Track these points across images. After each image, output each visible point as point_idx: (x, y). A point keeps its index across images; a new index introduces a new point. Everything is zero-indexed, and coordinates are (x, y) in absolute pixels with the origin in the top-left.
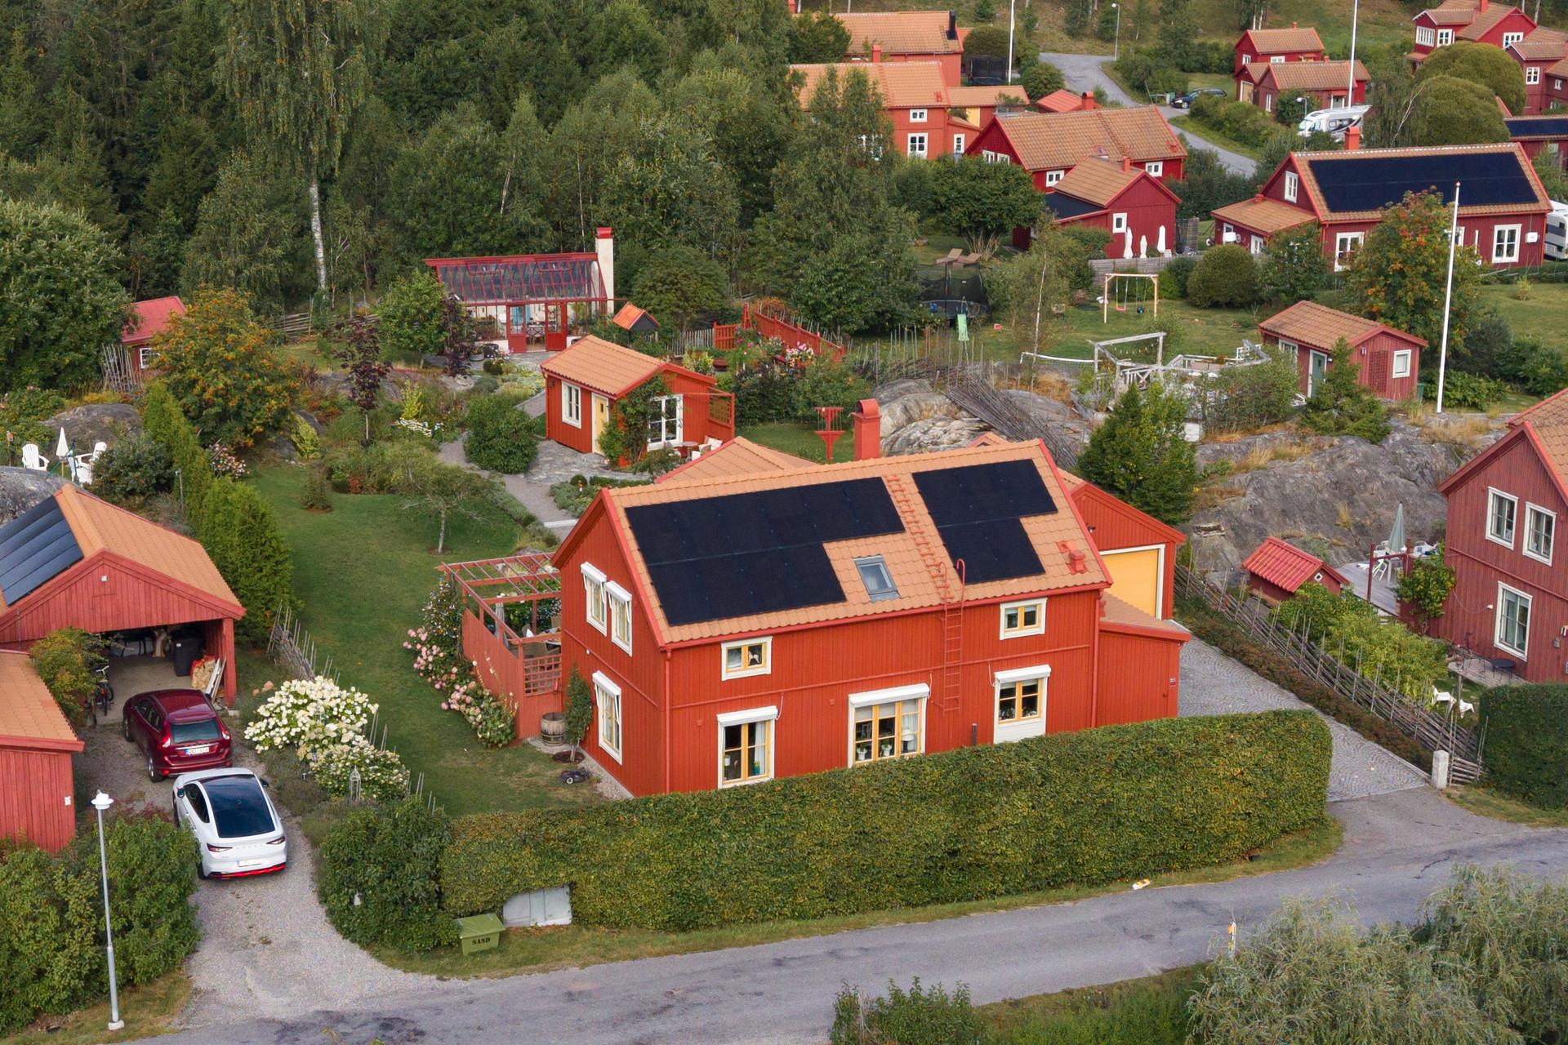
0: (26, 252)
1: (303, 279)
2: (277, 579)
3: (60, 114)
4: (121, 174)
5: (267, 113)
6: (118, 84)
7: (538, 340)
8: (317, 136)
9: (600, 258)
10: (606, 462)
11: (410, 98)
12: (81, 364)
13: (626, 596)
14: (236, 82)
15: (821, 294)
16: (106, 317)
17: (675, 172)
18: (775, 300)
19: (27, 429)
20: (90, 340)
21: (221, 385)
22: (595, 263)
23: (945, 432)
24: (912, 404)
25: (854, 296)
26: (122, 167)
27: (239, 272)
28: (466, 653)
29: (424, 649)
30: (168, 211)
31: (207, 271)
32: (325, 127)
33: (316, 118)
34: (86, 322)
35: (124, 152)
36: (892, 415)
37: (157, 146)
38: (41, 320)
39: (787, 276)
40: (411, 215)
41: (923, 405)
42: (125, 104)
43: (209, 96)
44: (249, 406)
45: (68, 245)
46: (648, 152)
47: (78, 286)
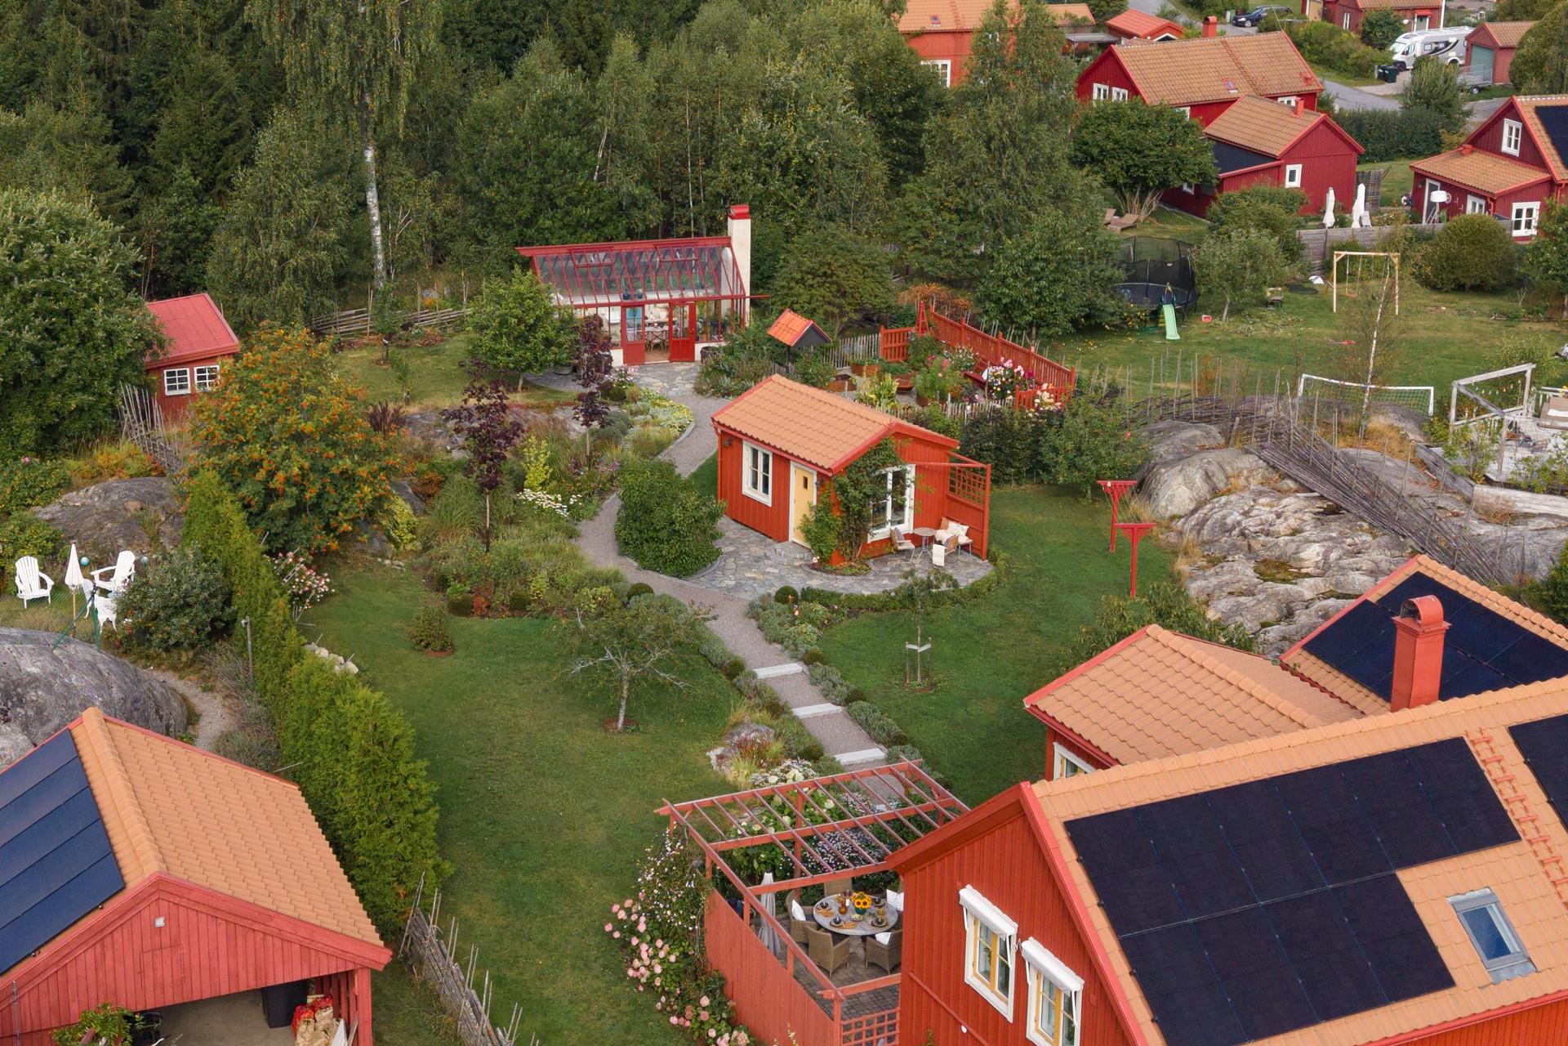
0: (17, 260)
1: (359, 267)
2: (415, 835)
3: (52, 50)
4: (124, 121)
5: (313, 59)
6: (120, 14)
7: (657, 346)
8: (377, 89)
9: (734, 243)
10: (815, 560)
11: (462, 30)
12: (91, 407)
13: (1073, 982)
14: (275, 20)
15: (1016, 290)
16: (124, 344)
17: (813, 131)
18: (934, 287)
19: (22, 530)
20: (103, 375)
21: (296, 470)
22: (728, 250)
23: (1279, 516)
24: (1214, 468)
25: (1059, 291)
26: (127, 113)
27: (283, 260)
28: (709, 954)
29: (644, 947)
30: (184, 170)
31: (244, 260)
32: (387, 78)
33: (376, 66)
34: (97, 352)
35: (128, 95)
36: (1190, 483)
37: (168, 88)
38: (37, 352)
39: (948, 257)
40: (489, 184)
41: (1228, 468)
42: (129, 38)
43: (227, 28)
44: (333, 496)
45: (73, 249)
46: (776, 104)
47: (87, 305)
